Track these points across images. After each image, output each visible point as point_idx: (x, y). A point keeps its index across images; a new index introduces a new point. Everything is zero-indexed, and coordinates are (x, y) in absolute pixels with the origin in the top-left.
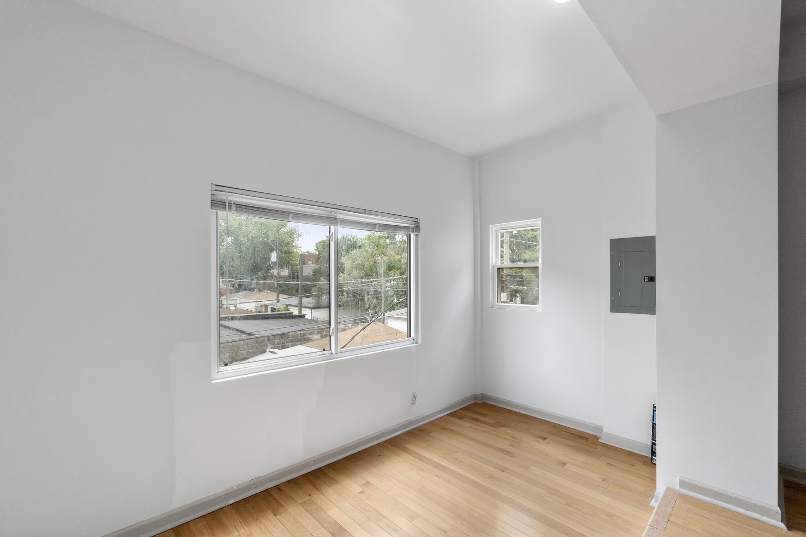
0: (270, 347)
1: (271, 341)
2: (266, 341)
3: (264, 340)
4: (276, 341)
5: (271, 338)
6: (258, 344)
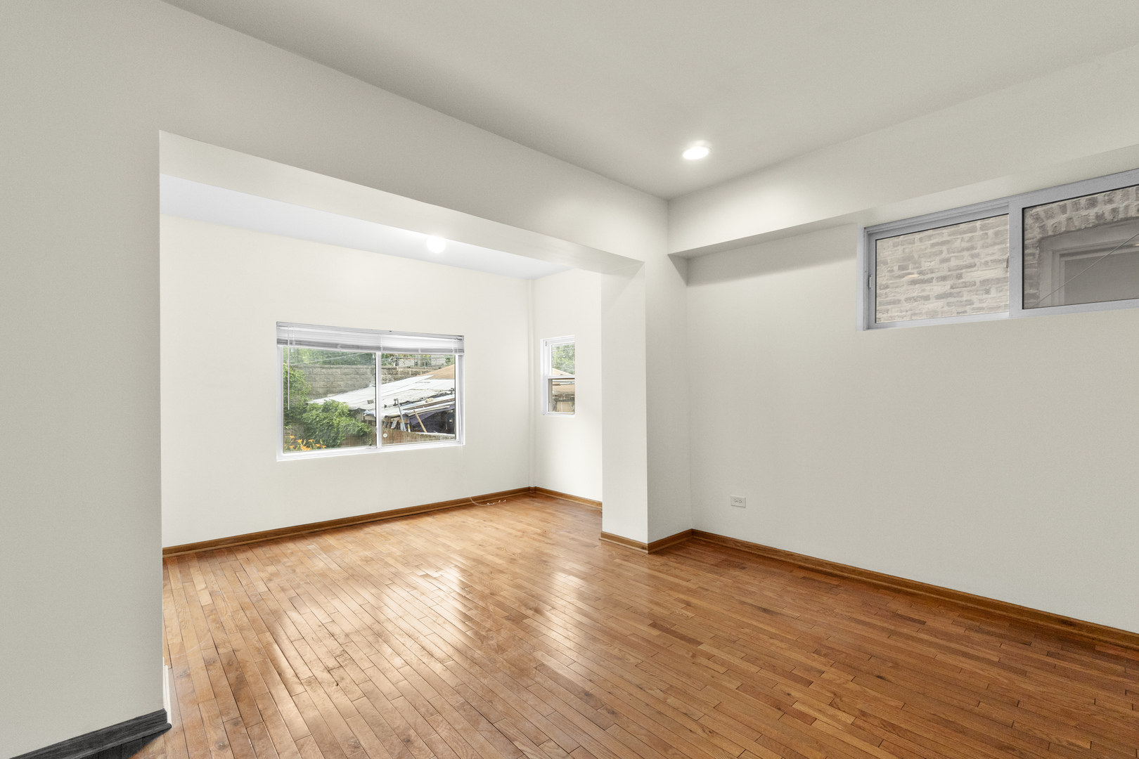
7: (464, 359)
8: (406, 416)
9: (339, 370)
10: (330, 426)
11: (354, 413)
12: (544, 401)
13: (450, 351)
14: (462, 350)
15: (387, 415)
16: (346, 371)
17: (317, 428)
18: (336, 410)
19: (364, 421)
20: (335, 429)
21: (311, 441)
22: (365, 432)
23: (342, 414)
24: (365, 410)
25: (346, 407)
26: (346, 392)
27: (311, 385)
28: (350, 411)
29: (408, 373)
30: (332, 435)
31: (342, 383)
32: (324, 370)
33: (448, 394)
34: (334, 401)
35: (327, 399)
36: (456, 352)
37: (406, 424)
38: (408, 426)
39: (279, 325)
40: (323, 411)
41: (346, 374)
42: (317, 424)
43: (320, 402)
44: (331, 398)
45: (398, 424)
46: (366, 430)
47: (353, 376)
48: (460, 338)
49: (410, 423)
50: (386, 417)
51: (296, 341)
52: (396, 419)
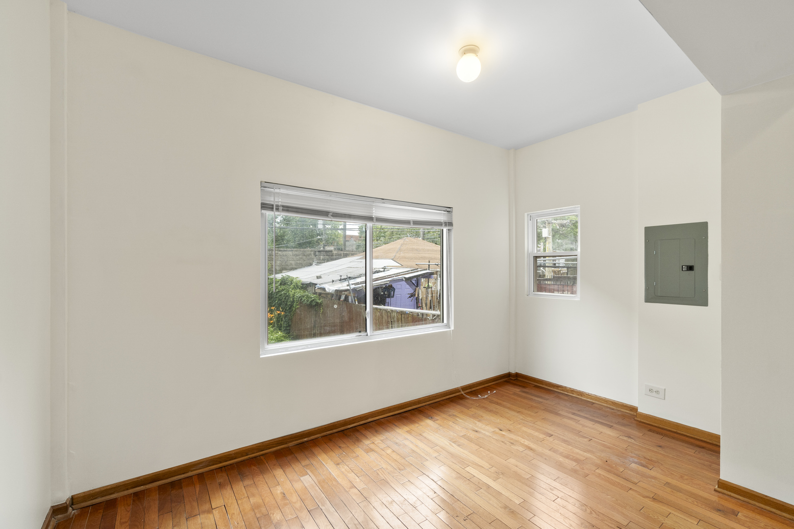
0: (316, 262)
1: (317, 257)
2: (312, 255)
3: (310, 254)
4: (322, 257)
5: (317, 253)
6: (305, 257)
7: (453, 233)
8: (354, 290)
9: (290, 253)
10: (287, 296)
11: (305, 286)
12: (528, 280)
13: (439, 224)
14: (450, 224)
15: (337, 289)
16: (296, 253)
17: (276, 298)
18: (292, 283)
19: (315, 293)
20: (291, 299)
21: (273, 308)
22: (317, 303)
23: (296, 287)
24: (316, 284)
25: (299, 281)
26: (296, 269)
27: (271, 264)
28: (302, 284)
29: (341, 255)
30: (289, 303)
31: (293, 262)
32: (280, 253)
33: (381, 271)
34: (289, 276)
35: (284, 274)
36: (446, 225)
37: (354, 297)
38: (356, 299)
39: (264, 185)
40: (281, 284)
41: (297, 255)
42: (276, 294)
43: (279, 276)
44: (285, 273)
45: (346, 298)
46: (318, 301)
47: (300, 257)
48: (449, 210)
49: (357, 296)
50: (336, 290)
51: (283, 206)
52: (346, 293)
